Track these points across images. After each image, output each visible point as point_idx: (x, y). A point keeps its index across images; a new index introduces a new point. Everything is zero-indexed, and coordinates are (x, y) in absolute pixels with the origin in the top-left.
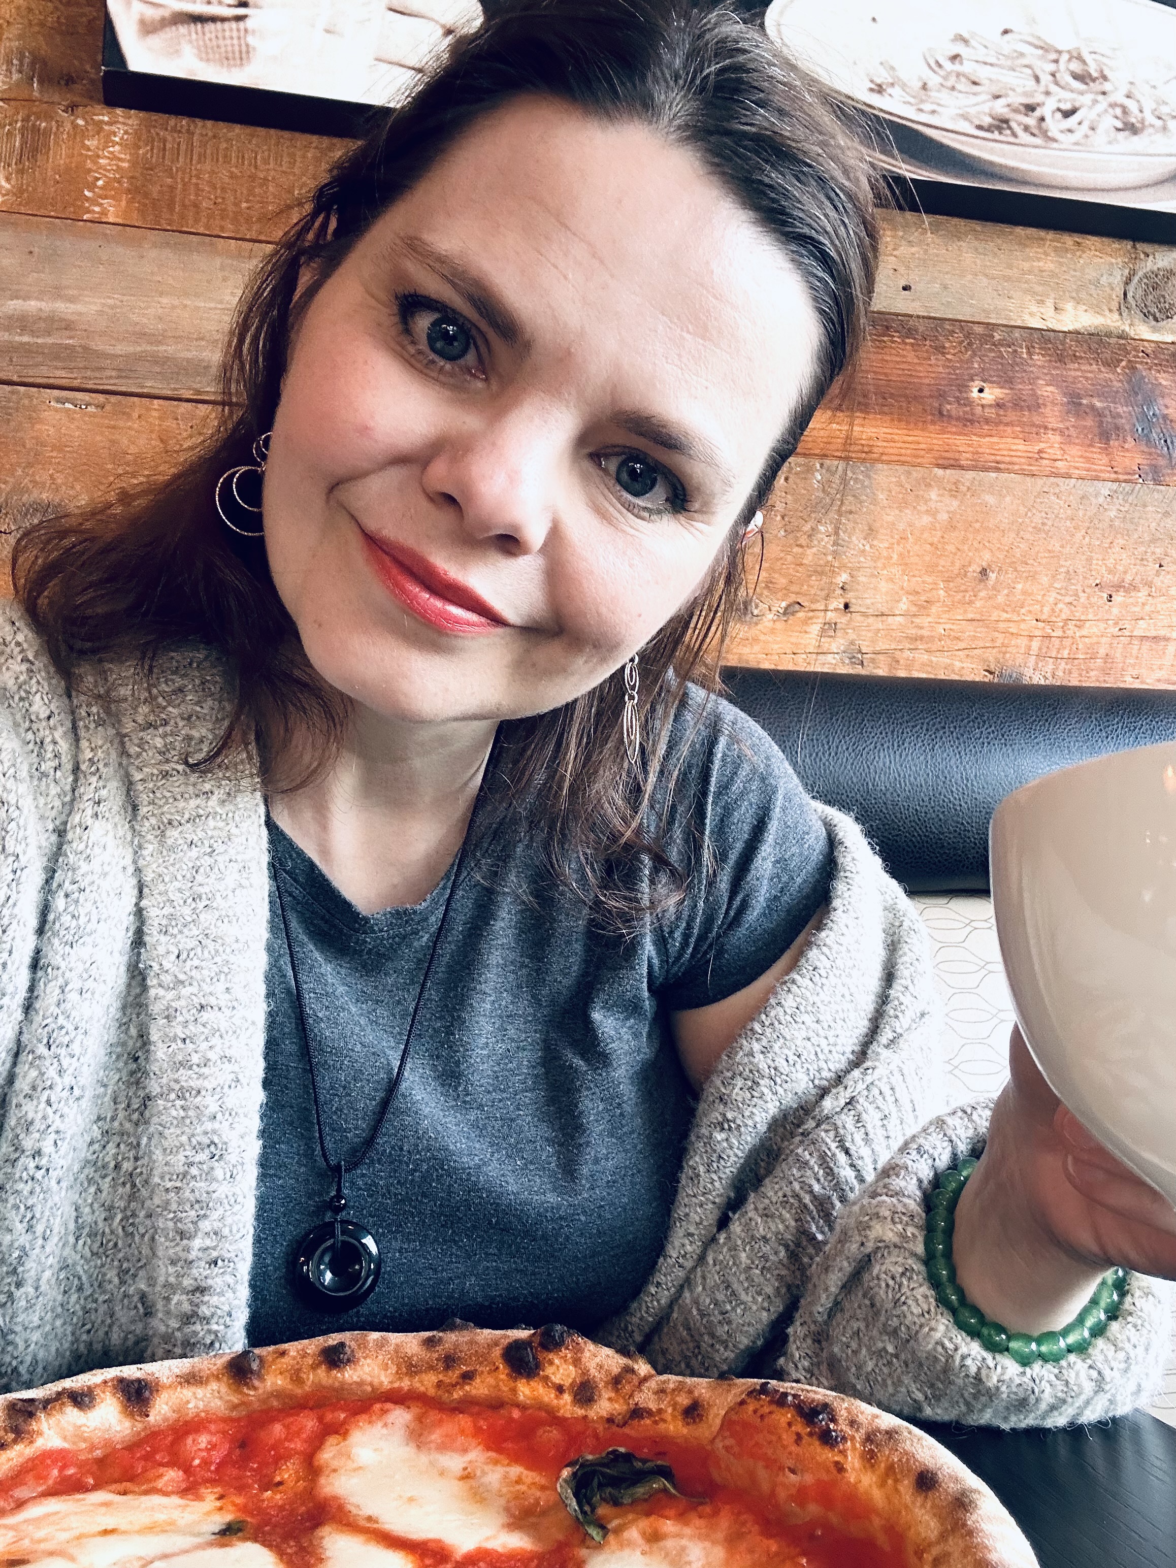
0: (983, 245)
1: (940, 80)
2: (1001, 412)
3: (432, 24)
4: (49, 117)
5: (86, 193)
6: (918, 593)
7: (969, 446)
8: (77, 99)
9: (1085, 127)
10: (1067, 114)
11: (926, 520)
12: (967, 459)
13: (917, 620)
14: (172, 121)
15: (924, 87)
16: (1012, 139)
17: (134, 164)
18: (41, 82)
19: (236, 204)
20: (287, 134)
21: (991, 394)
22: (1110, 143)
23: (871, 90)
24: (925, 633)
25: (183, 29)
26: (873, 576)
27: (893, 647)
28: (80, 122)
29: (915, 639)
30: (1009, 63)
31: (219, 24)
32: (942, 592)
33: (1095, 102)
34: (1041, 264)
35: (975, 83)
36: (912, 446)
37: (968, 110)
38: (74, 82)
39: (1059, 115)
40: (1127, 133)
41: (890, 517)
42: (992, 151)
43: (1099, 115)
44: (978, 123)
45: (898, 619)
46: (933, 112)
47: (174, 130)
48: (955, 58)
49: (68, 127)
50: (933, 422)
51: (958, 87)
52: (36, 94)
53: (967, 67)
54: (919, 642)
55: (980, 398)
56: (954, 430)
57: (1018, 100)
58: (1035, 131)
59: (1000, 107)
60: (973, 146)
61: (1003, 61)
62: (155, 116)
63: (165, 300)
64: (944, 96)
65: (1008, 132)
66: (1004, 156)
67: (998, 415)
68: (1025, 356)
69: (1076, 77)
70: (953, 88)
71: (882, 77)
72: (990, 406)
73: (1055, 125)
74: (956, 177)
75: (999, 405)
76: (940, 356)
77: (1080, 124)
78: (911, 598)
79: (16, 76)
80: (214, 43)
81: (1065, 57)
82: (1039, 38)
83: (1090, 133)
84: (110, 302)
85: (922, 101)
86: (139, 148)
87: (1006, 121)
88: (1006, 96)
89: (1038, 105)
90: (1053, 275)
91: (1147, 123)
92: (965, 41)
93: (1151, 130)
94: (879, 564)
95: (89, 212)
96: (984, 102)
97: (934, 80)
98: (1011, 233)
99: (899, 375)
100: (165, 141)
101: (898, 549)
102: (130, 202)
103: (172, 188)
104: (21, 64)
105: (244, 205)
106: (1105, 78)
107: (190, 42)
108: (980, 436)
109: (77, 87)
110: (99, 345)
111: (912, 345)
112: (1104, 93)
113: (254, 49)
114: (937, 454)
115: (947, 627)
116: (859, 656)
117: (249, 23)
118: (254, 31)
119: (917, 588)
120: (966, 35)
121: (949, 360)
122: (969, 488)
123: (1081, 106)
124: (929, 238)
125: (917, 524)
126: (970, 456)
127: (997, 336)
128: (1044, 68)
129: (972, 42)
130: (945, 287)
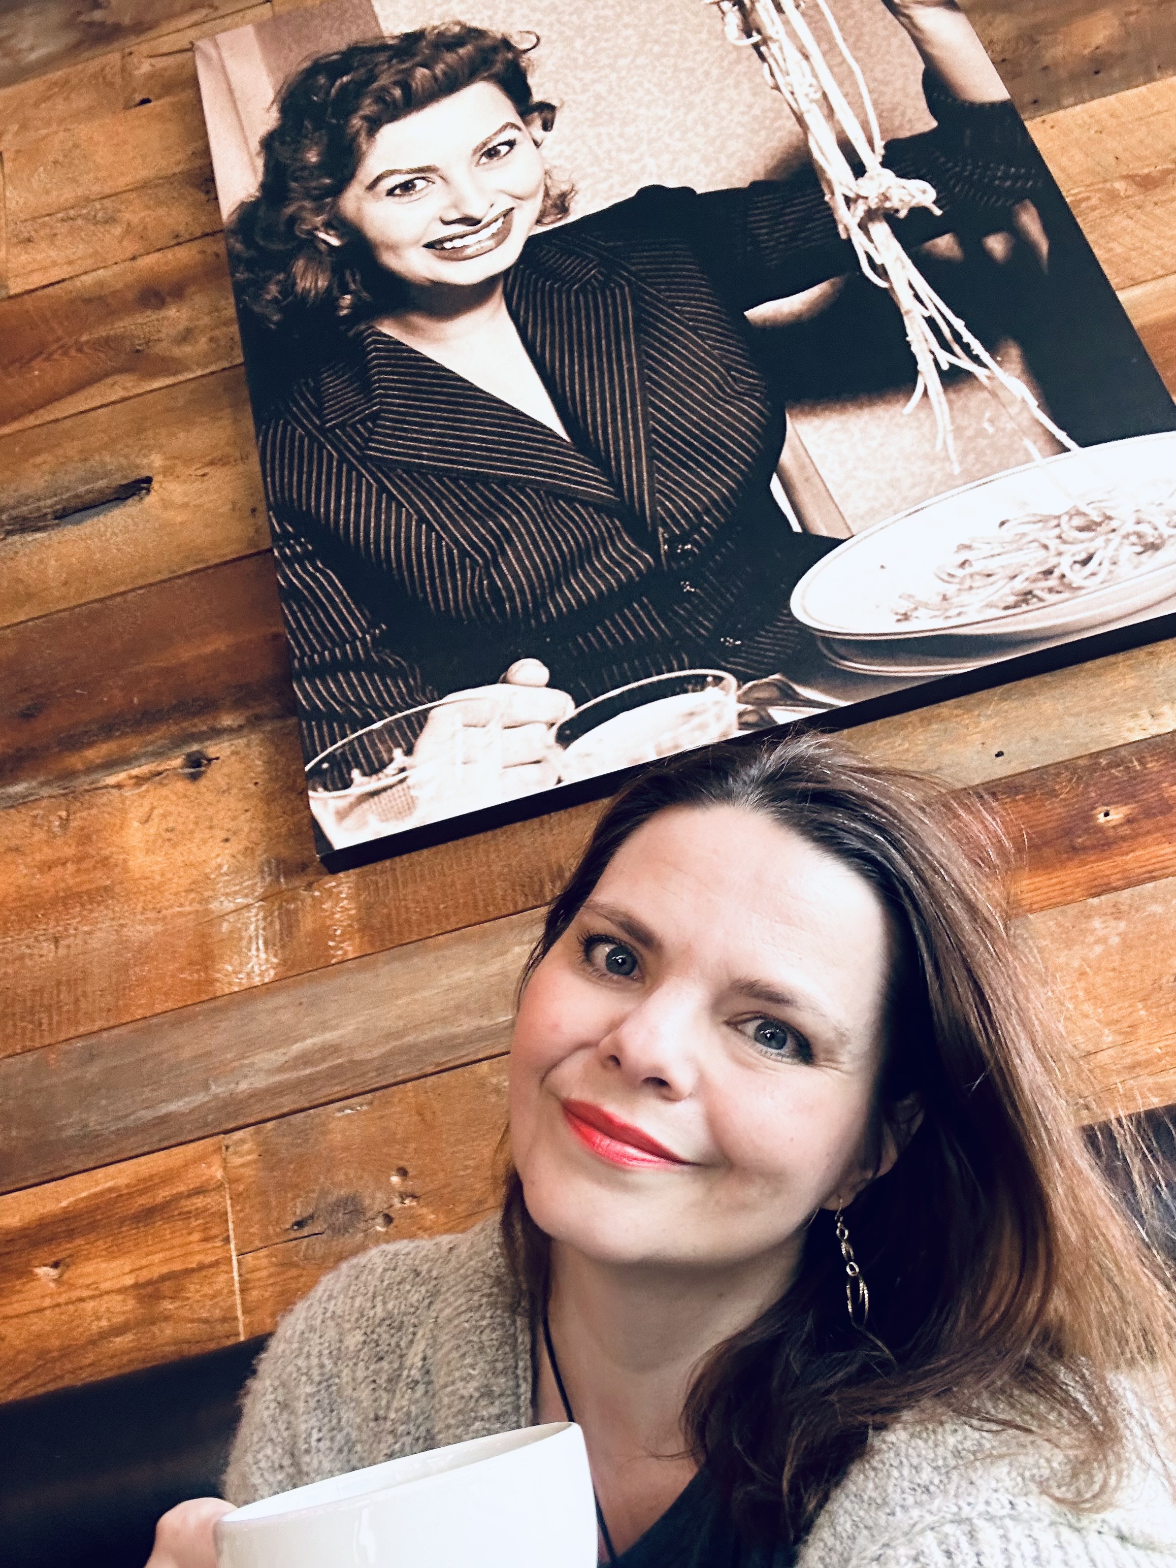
0: (1058, 691)
1: (958, 586)
2: (1135, 825)
3: (537, 725)
4: (294, 899)
5: (331, 944)
6: (1117, 1021)
7: (1116, 867)
8: (312, 879)
9: (1106, 565)
10: (1085, 562)
11: (1098, 949)
12: (1118, 880)
13: (1128, 1048)
14: (379, 866)
15: (945, 598)
16: (1041, 604)
17: (359, 909)
18: (285, 877)
19: (437, 908)
20: (460, 842)
21: (1117, 815)
22: (1136, 567)
23: (899, 621)
24: (1142, 1057)
25: (365, 806)
27: (1113, 1081)
28: (317, 894)
29: (1132, 1067)
30: (1015, 546)
31: (389, 792)
32: (1142, 1012)
33: (1108, 541)
34: (1122, 684)
35: (989, 575)
37: (990, 599)
38: (308, 866)
39: (1077, 566)
40: (1149, 553)
41: (1061, 958)
42: (1025, 622)
43: (1116, 550)
44: (1004, 605)
45: (1110, 1051)
46: (959, 614)
47: (383, 872)
48: (963, 564)
49: (309, 901)
50: (1070, 859)
51: (974, 585)
52: (284, 887)
53: (978, 566)
54: (1137, 1070)
55: (1108, 822)
56: (1093, 858)
57: (1033, 571)
58: (1059, 589)
59: (1020, 585)
60: (1007, 625)
61: (1008, 547)
62: (366, 868)
63: (400, 1002)
64: (965, 598)
65: (1035, 600)
66: (1038, 620)
67: (1133, 830)
68: (1138, 768)
69: (1081, 529)
70: (971, 588)
71: (905, 606)
72: (1121, 825)
73: (1076, 576)
74: (1000, 656)
75: (1129, 821)
76: (1054, 800)
77: (1100, 564)
78: (1114, 1028)
79: (268, 879)
80: (389, 805)
81: (1065, 518)
82: (1035, 515)
83: (1113, 568)
84: (362, 1018)
85: (946, 610)
86: (360, 895)
87: (1030, 592)
88: (1021, 573)
89: (1055, 567)
90: (1137, 689)
91: (1165, 536)
92: (968, 547)
93: (1172, 540)
95: (334, 957)
96: (1003, 587)
97: (951, 589)
98: (1081, 671)
100: (377, 883)
101: (1082, 984)
102: (362, 937)
103: (389, 916)
104: (270, 868)
105: (442, 906)
106: (1109, 518)
107: (372, 812)
108: (1122, 855)
109: (310, 869)
110: (359, 1056)
111: (1023, 799)
112: (1114, 530)
113: (417, 798)
114: (1085, 886)
115: (1161, 1044)
117: (409, 781)
118: (414, 787)
119: (1115, 1016)
120: (967, 542)
121: (1065, 800)
122: (1130, 906)
123: (1097, 550)
124: (1005, 706)
125: (1092, 956)
126: (1118, 876)
127: (1103, 762)
128: (1049, 536)
129: (975, 545)
130: (1036, 740)
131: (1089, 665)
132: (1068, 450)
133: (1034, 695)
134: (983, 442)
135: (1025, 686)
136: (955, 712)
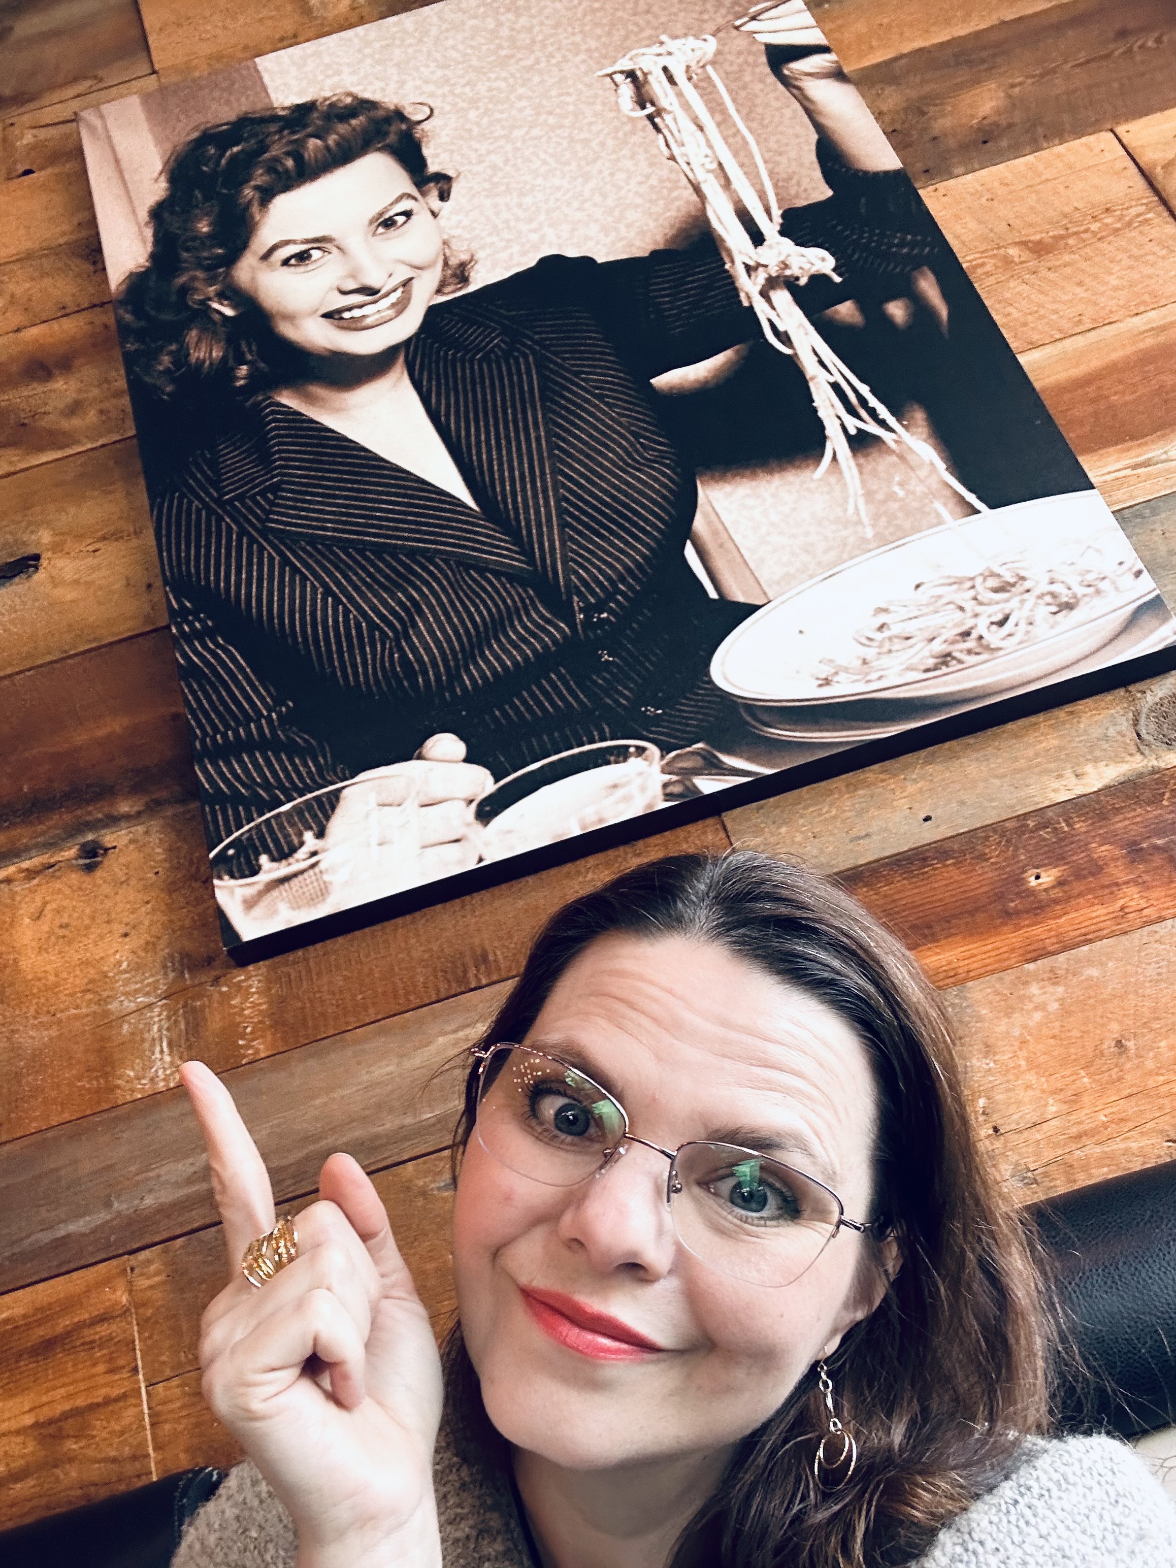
0: (982, 753)
1: (877, 650)
2: (1066, 888)
3: (456, 802)
4: (200, 996)
5: (241, 1042)
6: (1061, 1090)
7: (1050, 930)
8: (218, 973)
9: (1023, 626)
10: (1001, 623)
11: (1038, 1016)
12: (1053, 944)
13: (1074, 1117)
14: (291, 957)
15: (865, 662)
16: (960, 666)
17: (270, 1003)
18: (190, 971)
19: (353, 998)
20: (377, 927)
21: (1048, 877)
22: (1052, 627)
23: (820, 686)
24: (1086, 1127)
25: (275, 893)
26: (1008, 1090)
27: (1060, 1152)
28: (225, 989)
29: (1079, 1137)
31: (300, 878)
32: (1086, 1080)
33: (1022, 602)
34: (1044, 745)
35: (908, 638)
36: (994, 953)
37: (910, 662)
38: (214, 960)
39: (994, 627)
40: (1064, 612)
41: (1002, 1027)
42: (945, 684)
43: (1031, 610)
44: (923, 667)
45: (1054, 1123)
46: (880, 678)
47: (295, 963)
48: (881, 628)
49: (216, 996)
50: (1004, 924)
51: (894, 648)
52: (189, 983)
53: (895, 629)
54: (1084, 1138)
55: (1040, 884)
56: (1026, 923)
57: (951, 633)
58: (977, 650)
59: (938, 647)
60: (927, 687)
61: (925, 610)
62: (277, 959)
63: (318, 1102)
64: (885, 661)
65: (954, 662)
66: (958, 682)
67: (1065, 892)
68: (1066, 829)
69: (996, 590)
70: (890, 651)
71: (825, 671)
72: (1053, 887)
73: (994, 637)
74: (923, 719)
75: (1060, 883)
76: (984, 864)
77: (1016, 625)
78: (1057, 1097)
79: (172, 975)
80: (300, 891)
81: (979, 580)
82: (949, 577)
83: (1030, 628)
85: (867, 674)
86: (270, 989)
87: (949, 655)
88: (939, 635)
89: (972, 628)
90: (1061, 748)
91: (1079, 596)
92: (885, 610)
93: (1086, 599)
94: (1011, 1077)
95: (244, 1056)
96: (922, 649)
97: (870, 653)
98: (1003, 732)
99: (953, 896)
100: (289, 975)
101: (1023, 1054)
102: (274, 1034)
103: (303, 1009)
104: (173, 965)
105: (360, 997)
106: (1023, 579)
107: (283, 899)
108: (1055, 918)
109: (217, 963)
111: (954, 864)
112: (1028, 591)
113: (331, 883)
114: (1021, 951)
115: (1107, 1112)
116: (1029, 1174)
117: (322, 866)
118: (327, 870)
119: (1059, 1085)
120: (884, 606)
121: (995, 863)
122: (1067, 970)
123: (1012, 611)
124: (930, 769)
125: (1031, 1024)
126: (1054, 940)
127: (1031, 823)
128: (964, 597)
129: (892, 608)
130: (963, 803)
131: (1010, 726)
132: (978, 512)
133: (958, 758)
134: (894, 506)
135: (949, 749)
136: (882, 776)
